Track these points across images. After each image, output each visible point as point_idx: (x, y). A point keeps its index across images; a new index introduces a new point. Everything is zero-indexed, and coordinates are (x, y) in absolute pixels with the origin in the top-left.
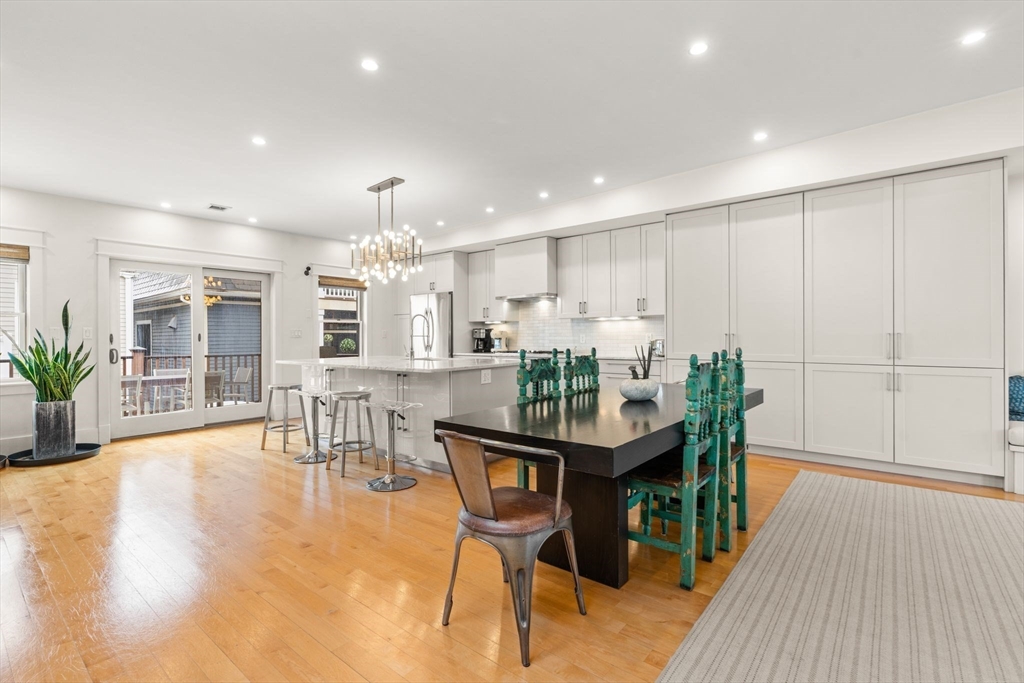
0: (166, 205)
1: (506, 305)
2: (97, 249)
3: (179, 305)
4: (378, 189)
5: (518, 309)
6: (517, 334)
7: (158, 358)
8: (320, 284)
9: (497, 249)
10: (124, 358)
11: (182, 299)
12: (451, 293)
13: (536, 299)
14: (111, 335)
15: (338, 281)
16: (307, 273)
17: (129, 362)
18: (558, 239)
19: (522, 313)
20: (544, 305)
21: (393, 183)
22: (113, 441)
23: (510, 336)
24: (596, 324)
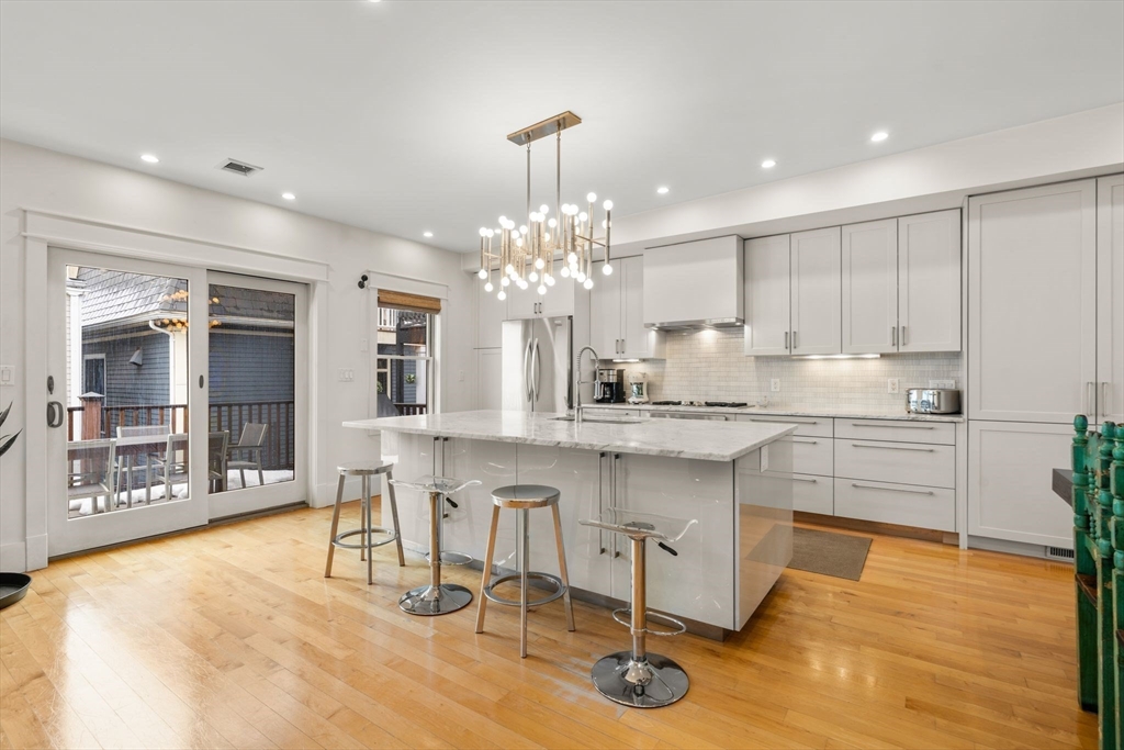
0: (150, 159)
1: (653, 335)
2: (24, 226)
3: (146, 333)
4: (526, 137)
5: (665, 342)
6: (663, 377)
7: (122, 409)
8: (381, 303)
9: (647, 254)
10: (71, 410)
11: (151, 325)
12: (570, 317)
13: (696, 327)
14: (50, 379)
15: (404, 298)
16: (361, 285)
17: (77, 415)
18: (745, 240)
19: (673, 348)
20: (708, 337)
21: (564, 121)
22: (53, 561)
23: (651, 379)
24: (802, 364)
